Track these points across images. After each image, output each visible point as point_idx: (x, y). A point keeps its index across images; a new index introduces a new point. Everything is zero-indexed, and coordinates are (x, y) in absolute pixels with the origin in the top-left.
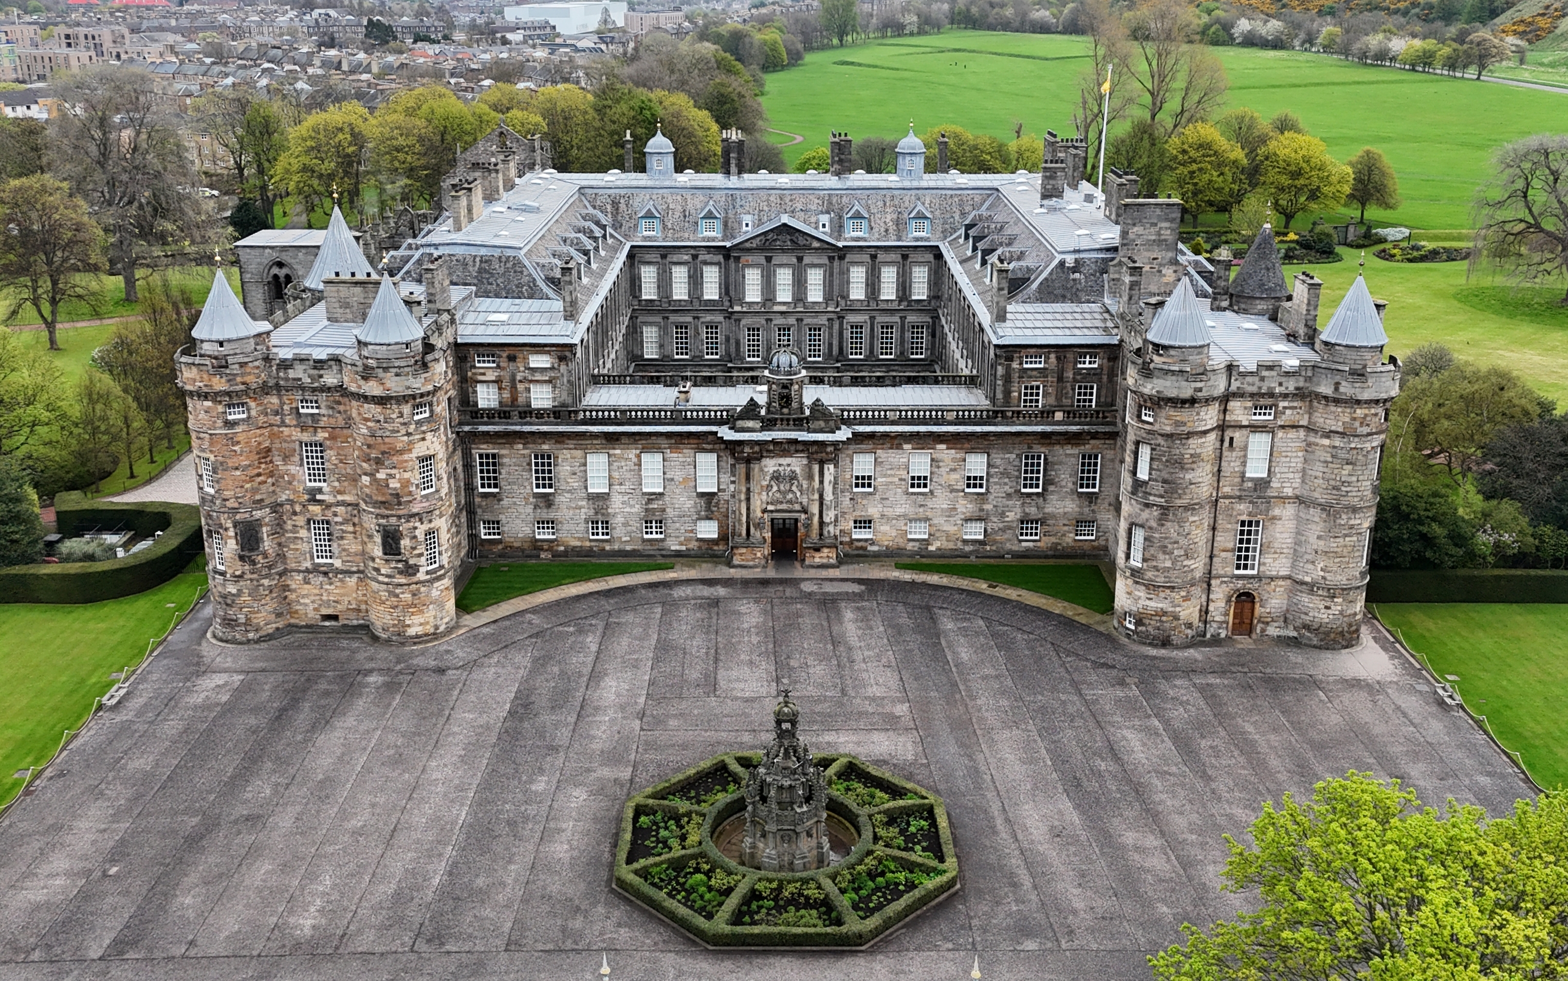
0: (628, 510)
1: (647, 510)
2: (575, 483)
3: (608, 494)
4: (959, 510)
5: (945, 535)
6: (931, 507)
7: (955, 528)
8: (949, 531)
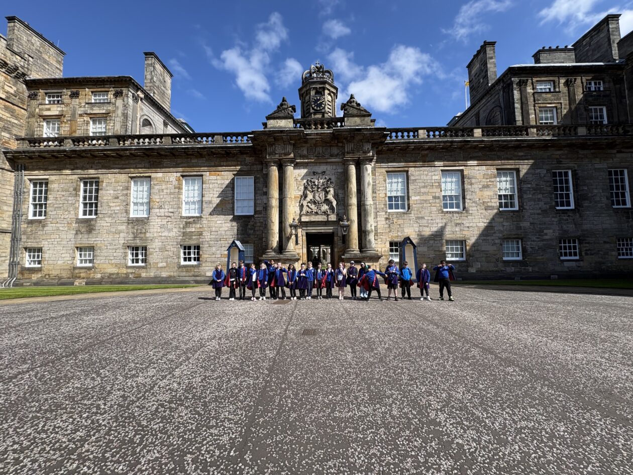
0: (166, 234)
1: (184, 234)
2: (116, 207)
3: (148, 218)
4: (496, 228)
5: (484, 255)
6: (468, 225)
7: (495, 248)
8: (488, 251)
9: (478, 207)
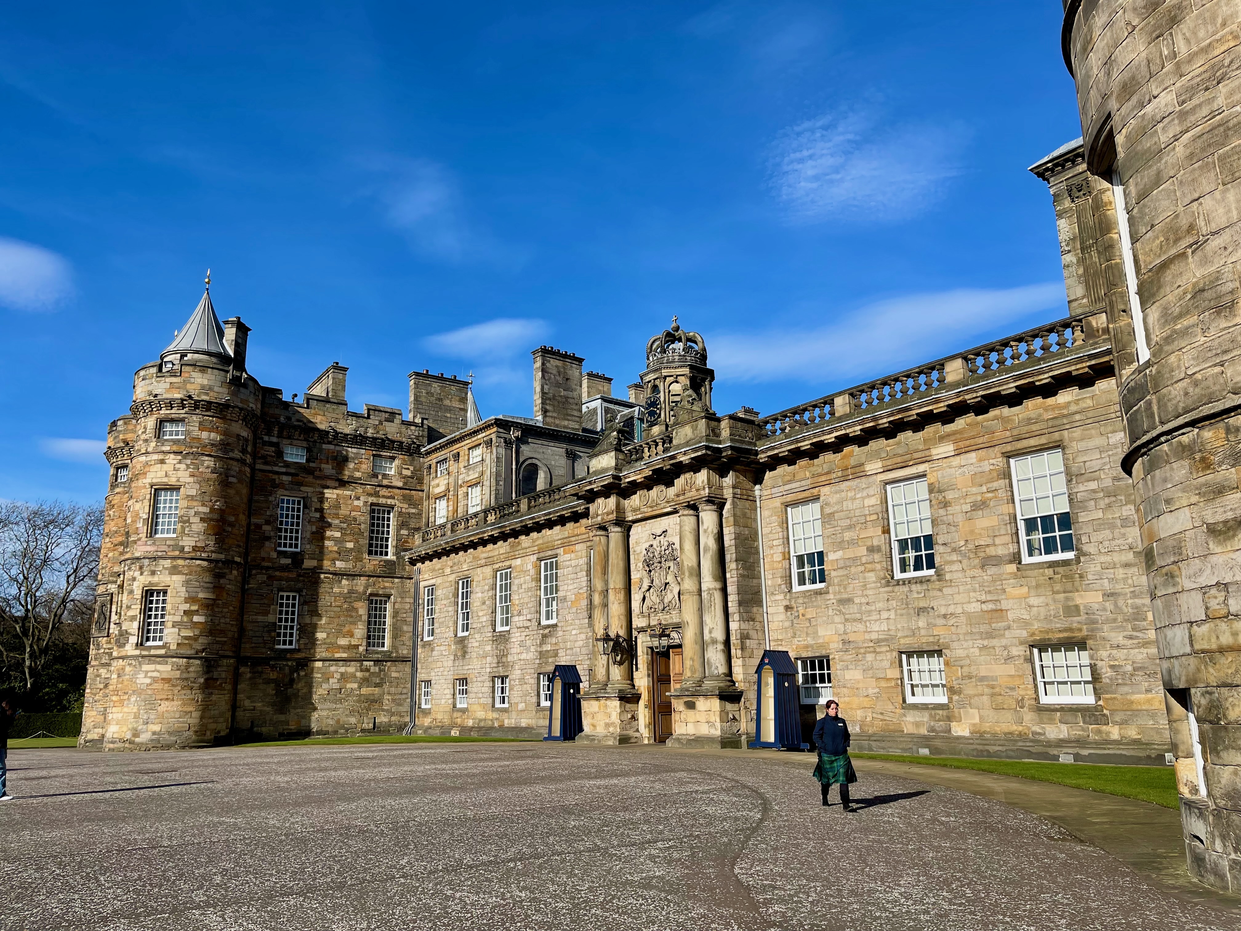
1: (541, 655)
2: (483, 617)
3: (509, 632)
4: (1011, 615)
5: (987, 690)
6: (943, 611)
7: (1010, 669)
8: (995, 679)
9: (965, 561)
